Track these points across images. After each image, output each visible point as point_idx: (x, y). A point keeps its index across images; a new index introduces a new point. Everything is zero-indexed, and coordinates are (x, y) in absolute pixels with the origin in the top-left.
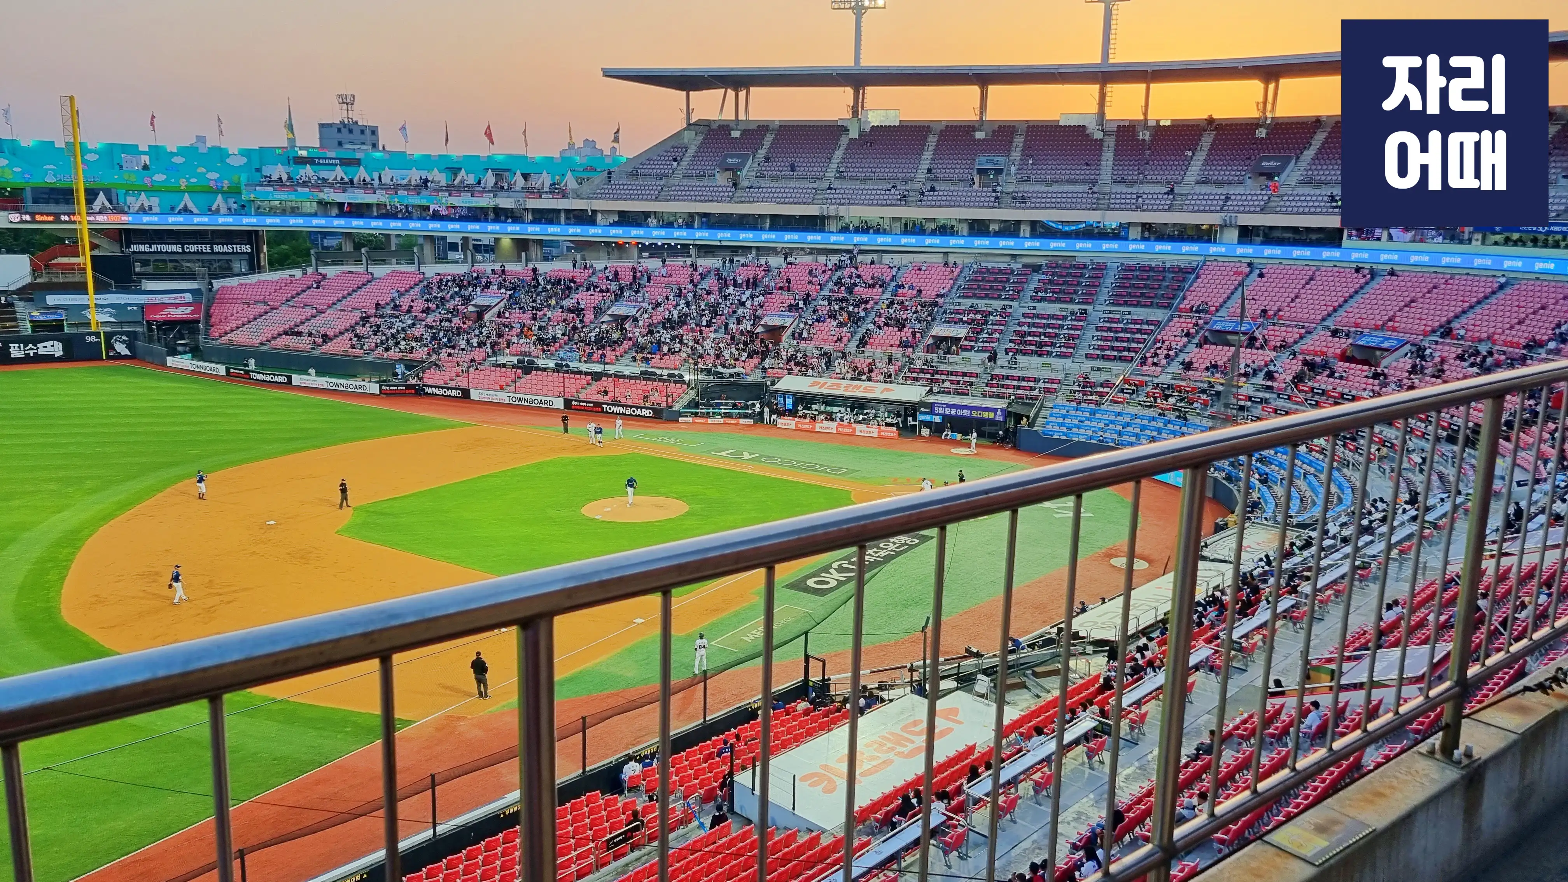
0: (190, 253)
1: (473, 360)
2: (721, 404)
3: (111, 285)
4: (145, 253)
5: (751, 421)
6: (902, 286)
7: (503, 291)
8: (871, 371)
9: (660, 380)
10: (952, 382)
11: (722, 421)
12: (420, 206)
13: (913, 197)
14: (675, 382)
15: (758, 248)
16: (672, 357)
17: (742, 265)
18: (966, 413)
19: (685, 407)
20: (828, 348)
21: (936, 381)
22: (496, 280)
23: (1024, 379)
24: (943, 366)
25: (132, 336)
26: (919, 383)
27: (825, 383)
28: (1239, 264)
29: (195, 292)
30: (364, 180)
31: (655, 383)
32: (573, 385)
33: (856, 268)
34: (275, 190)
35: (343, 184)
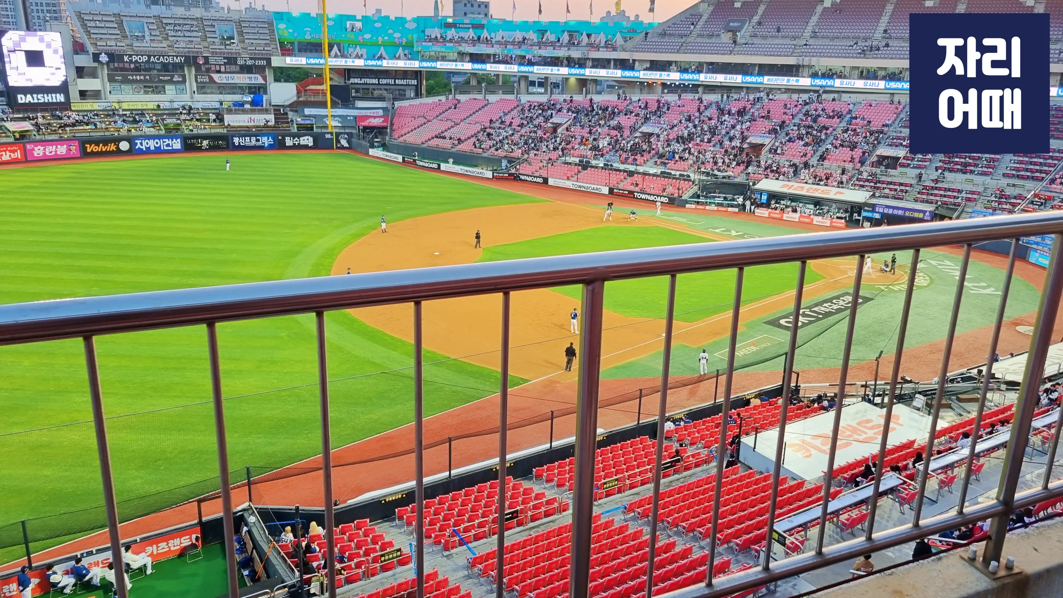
0: (382, 84)
1: (550, 159)
2: (716, 197)
3: (340, 104)
4: (358, 84)
5: (736, 210)
6: (856, 118)
7: (570, 113)
8: (827, 179)
9: (674, 178)
10: (891, 190)
11: (716, 208)
12: (520, 56)
13: (871, 51)
14: (685, 180)
15: (747, 88)
16: (682, 163)
17: (735, 100)
18: (900, 212)
19: (690, 197)
20: (796, 161)
21: (878, 188)
22: (566, 106)
23: (949, 190)
24: (883, 178)
25: (350, 136)
26: (864, 189)
27: (792, 186)
29: (385, 109)
30: (486, 39)
31: (671, 180)
32: (615, 179)
33: (821, 104)
34: (433, 45)
35: (474, 41)
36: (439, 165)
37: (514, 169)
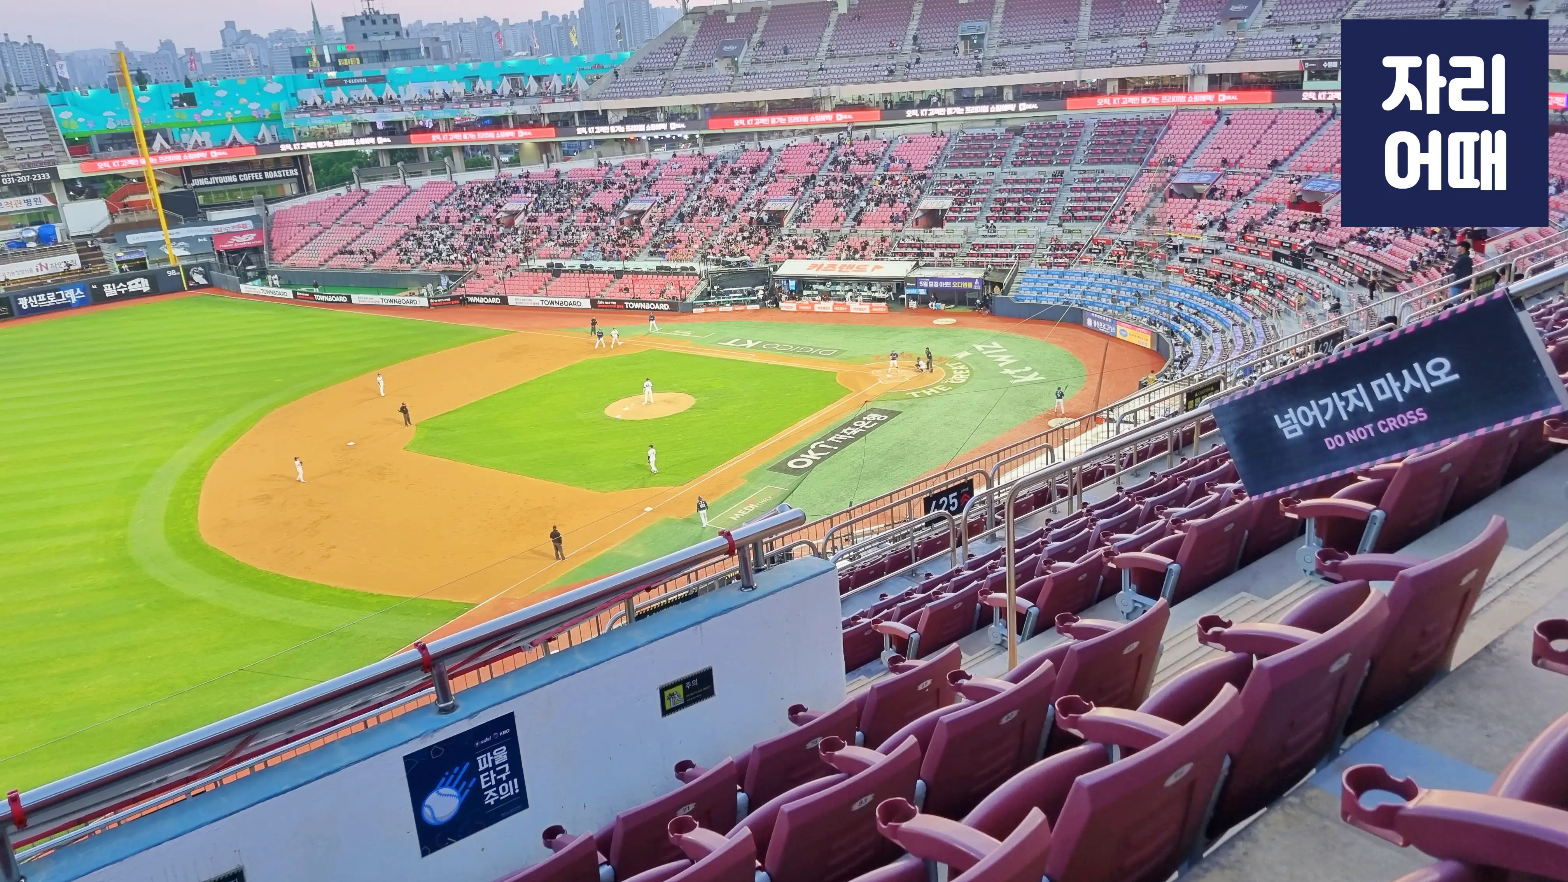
0: (244, 182)
1: (508, 267)
2: (731, 292)
3: (180, 220)
4: (205, 186)
5: (757, 307)
6: (894, 160)
8: (864, 249)
9: (674, 274)
10: (936, 255)
11: (731, 309)
12: (445, 119)
13: (899, 72)
14: (688, 274)
15: (759, 133)
16: (685, 249)
18: (947, 284)
19: (698, 298)
20: (825, 230)
21: (921, 255)
22: (522, 184)
23: (1001, 246)
24: (929, 240)
25: (207, 268)
26: (906, 258)
27: (822, 265)
28: (1208, 112)
29: (255, 219)
30: (391, 98)
31: (671, 277)
32: (598, 285)
33: (851, 145)
34: (312, 116)
35: (373, 103)
36: (349, 298)
37: (459, 289)
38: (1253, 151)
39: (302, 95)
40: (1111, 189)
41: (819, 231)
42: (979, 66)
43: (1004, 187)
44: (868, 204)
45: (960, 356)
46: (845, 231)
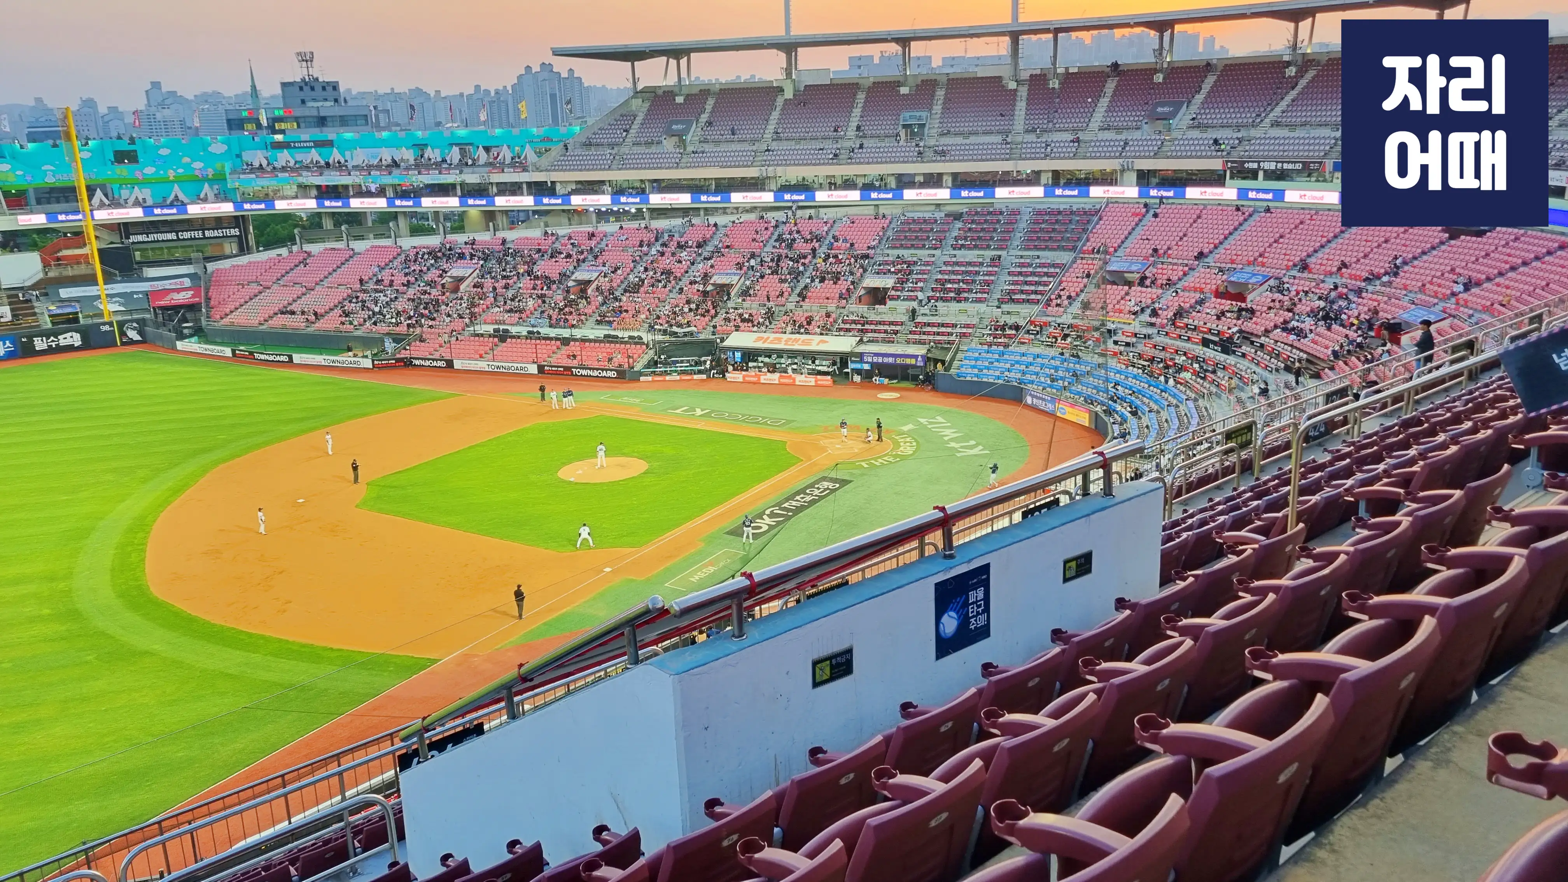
0: (184, 239)
1: (453, 331)
2: (677, 362)
3: (116, 275)
4: (144, 242)
5: (704, 377)
6: (837, 240)
7: (475, 261)
8: (809, 323)
9: (622, 343)
10: (880, 331)
11: (678, 378)
12: (391, 185)
13: (844, 156)
14: (636, 343)
15: (706, 209)
16: (632, 319)
17: (692, 226)
18: (891, 360)
19: (645, 367)
20: (771, 304)
21: (867, 331)
22: (467, 251)
23: (943, 325)
24: (873, 317)
25: (141, 323)
26: (851, 334)
27: (768, 338)
28: (1137, 206)
29: (192, 276)
30: (339, 162)
31: (618, 345)
32: (544, 351)
33: (796, 224)
34: (257, 177)
35: (321, 167)
36: (290, 357)
37: (403, 351)
38: (1180, 243)
39: (247, 156)
40: (1047, 274)
41: (765, 305)
42: (920, 153)
43: (944, 268)
44: (813, 281)
45: (905, 428)
46: (790, 306)
